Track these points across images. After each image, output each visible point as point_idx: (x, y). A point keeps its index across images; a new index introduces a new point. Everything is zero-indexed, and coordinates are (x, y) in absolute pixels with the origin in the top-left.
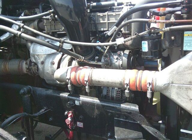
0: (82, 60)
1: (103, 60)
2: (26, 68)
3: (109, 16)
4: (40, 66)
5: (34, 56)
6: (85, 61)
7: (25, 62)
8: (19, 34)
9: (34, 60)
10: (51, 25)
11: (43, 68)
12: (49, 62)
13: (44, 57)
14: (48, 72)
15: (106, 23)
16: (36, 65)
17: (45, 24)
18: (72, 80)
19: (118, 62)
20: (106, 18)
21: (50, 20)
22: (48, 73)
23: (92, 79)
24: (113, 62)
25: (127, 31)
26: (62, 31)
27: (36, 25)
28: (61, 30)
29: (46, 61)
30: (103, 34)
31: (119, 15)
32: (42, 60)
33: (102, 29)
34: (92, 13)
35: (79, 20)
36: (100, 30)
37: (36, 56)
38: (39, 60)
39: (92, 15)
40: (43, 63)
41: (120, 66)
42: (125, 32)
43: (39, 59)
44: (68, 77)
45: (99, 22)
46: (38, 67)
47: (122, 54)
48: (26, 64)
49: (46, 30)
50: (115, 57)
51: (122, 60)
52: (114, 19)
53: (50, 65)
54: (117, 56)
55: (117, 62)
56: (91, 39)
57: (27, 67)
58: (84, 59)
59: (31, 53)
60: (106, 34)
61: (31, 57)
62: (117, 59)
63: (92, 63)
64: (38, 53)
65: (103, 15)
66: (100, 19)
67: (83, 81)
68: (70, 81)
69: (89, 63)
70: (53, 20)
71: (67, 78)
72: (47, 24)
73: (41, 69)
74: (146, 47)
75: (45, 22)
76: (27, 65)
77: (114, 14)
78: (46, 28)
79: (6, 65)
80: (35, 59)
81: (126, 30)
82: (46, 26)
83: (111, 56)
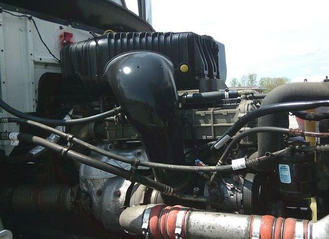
0: (170, 194)
1: (206, 192)
2: (71, 202)
3: (215, 116)
4: (95, 199)
5: (85, 181)
6: (175, 195)
7: (70, 191)
8: (63, 151)
9: (85, 188)
10: (116, 130)
11: (101, 202)
12: (111, 192)
13: (102, 182)
14: (108, 209)
15: (211, 127)
16: (88, 197)
17: (106, 128)
18: (151, 232)
19: (235, 195)
20: (210, 119)
21: (116, 122)
22: (108, 211)
23: (189, 230)
24: (226, 195)
25: (249, 141)
26: (135, 140)
27: (91, 128)
28: (133, 138)
29: (106, 190)
30: (205, 145)
31: (233, 114)
32: (99, 187)
33: (204, 137)
34: (187, 111)
35: (166, 125)
36: (200, 138)
37: (89, 182)
38: (94, 189)
39: (186, 114)
40: (100, 193)
41: (240, 204)
42: (245, 143)
43: (94, 186)
44: (145, 226)
45: (198, 126)
46: (91, 201)
47: (242, 180)
48: (72, 194)
49: (108, 137)
50: (230, 186)
51: (242, 192)
52: (224, 120)
53: (112, 198)
54: (232, 185)
55: (233, 195)
56: (185, 152)
57: (73, 200)
58: (174, 192)
59: (80, 177)
60: (211, 145)
61: (81, 182)
62: (233, 189)
63: (188, 198)
64: (93, 177)
65: (206, 115)
66: (200, 120)
67: (172, 234)
68: (147, 233)
69: (183, 198)
70: (120, 122)
71: (143, 227)
72: (111, 128)
73: (97, 205)
74: (286, 176)
75: (107, 125)
76: (73, 196)
77: (224, 112)
78: (108, 135)
79: (37, 195)
80: (87, 185)
81: (247, 140)
82: (108, 131)
83: (221, 183)
